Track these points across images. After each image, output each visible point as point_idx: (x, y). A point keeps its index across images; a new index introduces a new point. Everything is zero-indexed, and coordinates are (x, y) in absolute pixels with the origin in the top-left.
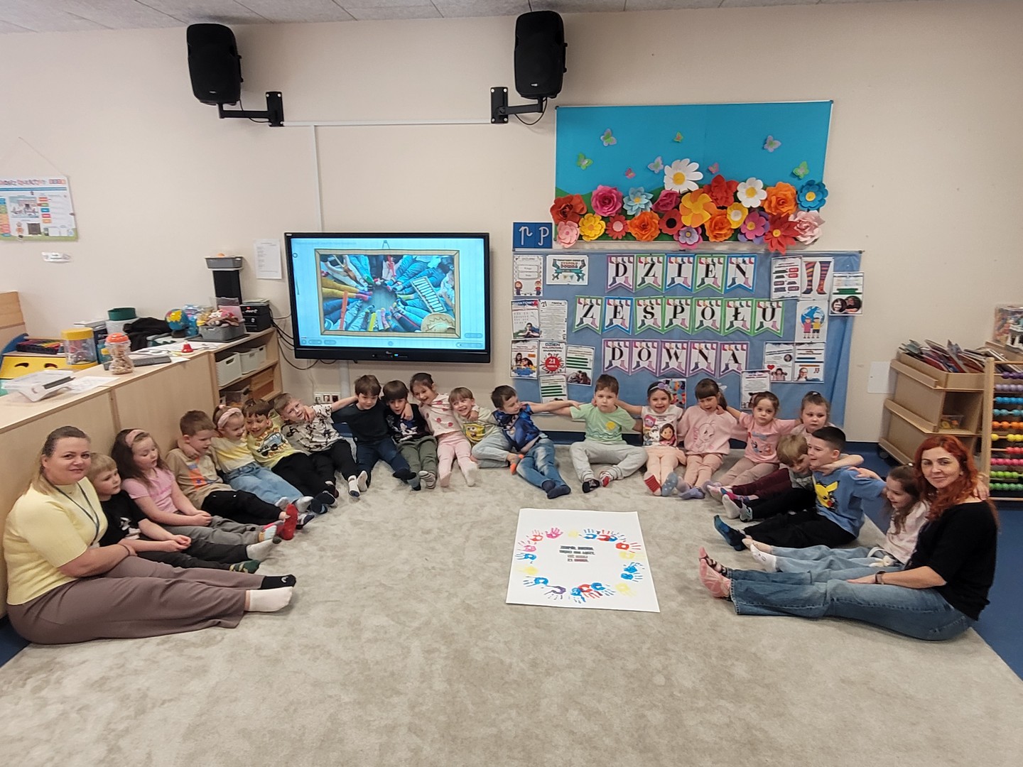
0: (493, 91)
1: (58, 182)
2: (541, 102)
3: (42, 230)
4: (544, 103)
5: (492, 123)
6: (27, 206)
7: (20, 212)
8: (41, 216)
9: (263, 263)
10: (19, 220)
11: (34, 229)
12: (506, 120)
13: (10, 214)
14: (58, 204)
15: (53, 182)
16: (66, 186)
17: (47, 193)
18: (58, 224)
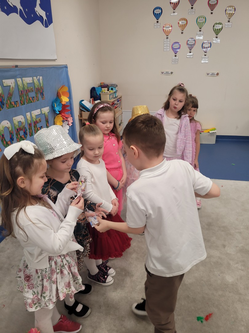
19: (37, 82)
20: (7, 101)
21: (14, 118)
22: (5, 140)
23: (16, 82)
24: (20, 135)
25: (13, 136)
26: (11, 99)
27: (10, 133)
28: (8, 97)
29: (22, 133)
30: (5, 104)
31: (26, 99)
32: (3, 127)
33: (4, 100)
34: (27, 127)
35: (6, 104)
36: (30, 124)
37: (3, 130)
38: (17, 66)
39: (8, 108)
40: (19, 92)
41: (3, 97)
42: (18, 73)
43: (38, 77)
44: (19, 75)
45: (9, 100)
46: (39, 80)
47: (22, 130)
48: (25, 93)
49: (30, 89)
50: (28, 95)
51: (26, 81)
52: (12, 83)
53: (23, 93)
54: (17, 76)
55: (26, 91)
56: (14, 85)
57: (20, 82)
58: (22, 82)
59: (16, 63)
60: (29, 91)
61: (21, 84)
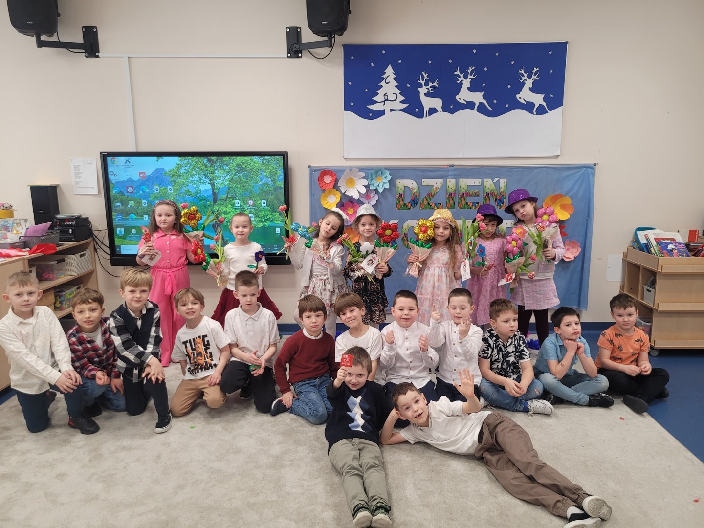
0: (288, 30)
2: (330, 39)
4: (333, 39)
5: (288, 57)
9: (79, 180)
12: (300, 55)
19: (491, 185)
20: (423, 201)
22: (407, 241)
23: (445, 183)
26: (430, 200)
28: (425, 197)
30: (419, 204)
31: (459, 203)
32: (408, 226)
33: (418, 199)
35: (421, 203)
37: (407, 229)
38: (453, 166)
39: (422, 209)
40: (447, 194)
41: (417, 196)
42: (450, 173)
43: (496, 180)
44: (452, 175)
45: (427, 200)
46: (497, 184)
48: (458, 196)
49: (471, 193)
50: (465, 199)
51: (466, 183)
52: (437, 183)
53: (453, 195)
54: (448, 176)
55: (463, 194)
56: (439, 186)
57: (451, 183)
58: (457, 183)
59: (451, 163)
60: (468, 194)
61: (454, 186)
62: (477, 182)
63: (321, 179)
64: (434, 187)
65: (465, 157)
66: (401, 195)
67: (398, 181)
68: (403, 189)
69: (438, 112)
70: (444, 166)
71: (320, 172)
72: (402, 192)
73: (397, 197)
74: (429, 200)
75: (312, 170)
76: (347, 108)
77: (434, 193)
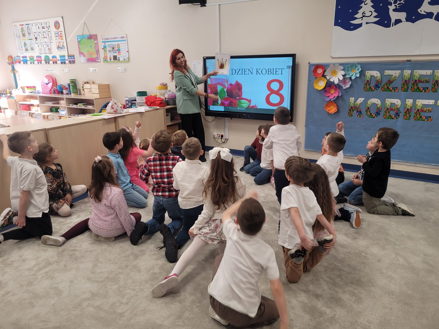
1: (123, 37)
3: (118, 58)
6: (113, 48)
7: (111, 51)
8: (117, 52)
10: (110, 54)
11: (115, 58)
13: (108, 52)
14: (123, 47)
15: (122, 37)
16: (126, 39)
17: (120, 43)
18: (122, 56)
21: (387, 99)
22: (370, 112)
23: (402, 73)
24: (389, 113)
25: (381, 112)
26: (390, 85)
27: (378, 108)
28: (386, 83)
29: (393, 113)
30: (380, 88)
31: (412, 87)
32: (371, 102)
33: (381, 84)
34: (402, 111)
35: (382, 87)
36: (408, 109)
37: (370, 104)
38: (410, 61)
39: (383, 91)
40: (403, 81)
41: (380, 82)
42: (407, 66)
45: (387, 85)
47: (394, 111)
48: (411, 83)
49: (423, 80)
50: (417, 85)
51: (419, 73)
52: (395, 73)
53: (407, 82)
54: (405, 68)
55: (416, 81)
56: (397, 75)
57: (407, 73)
58: (412, 74)
59: (409, 59)
60: (420, 81)
61: (409, 75)
62: (429, 72)
63: (315, 71)
64: (394, 76)
65: (420, 54)
66: (368, 81)
67: (367, 72)
68: (370, 77)
69: (402, 22)
70: (403, 61)
71: (315, 66)
72: (369, 79)
73: (365, 83)
74: (388, 85)
75: (310, 65)
76: (336, 24)
77: (393, 81)
